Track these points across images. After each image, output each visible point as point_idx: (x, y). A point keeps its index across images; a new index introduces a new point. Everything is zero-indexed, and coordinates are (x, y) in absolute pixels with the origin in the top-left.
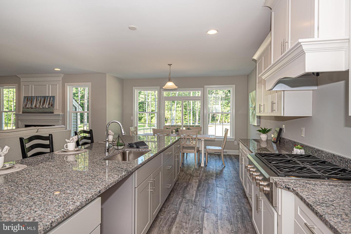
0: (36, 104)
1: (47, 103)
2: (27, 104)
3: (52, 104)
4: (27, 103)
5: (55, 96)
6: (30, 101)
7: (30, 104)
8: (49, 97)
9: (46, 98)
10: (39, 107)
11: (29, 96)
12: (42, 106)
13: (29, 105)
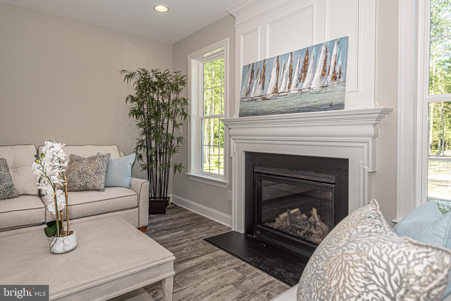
0: (277, 84)
1: (314, 72)
2: (252, 86)
3: (338, 71)
4: (250, 83)
5: (347, 38)
6: (259, 76)
7: (260, 86)
8: (323, 49)
9: (313, 53)
10: (287, 90)
11: (257, 63)
12: (297, 85)
13: (255, 89)
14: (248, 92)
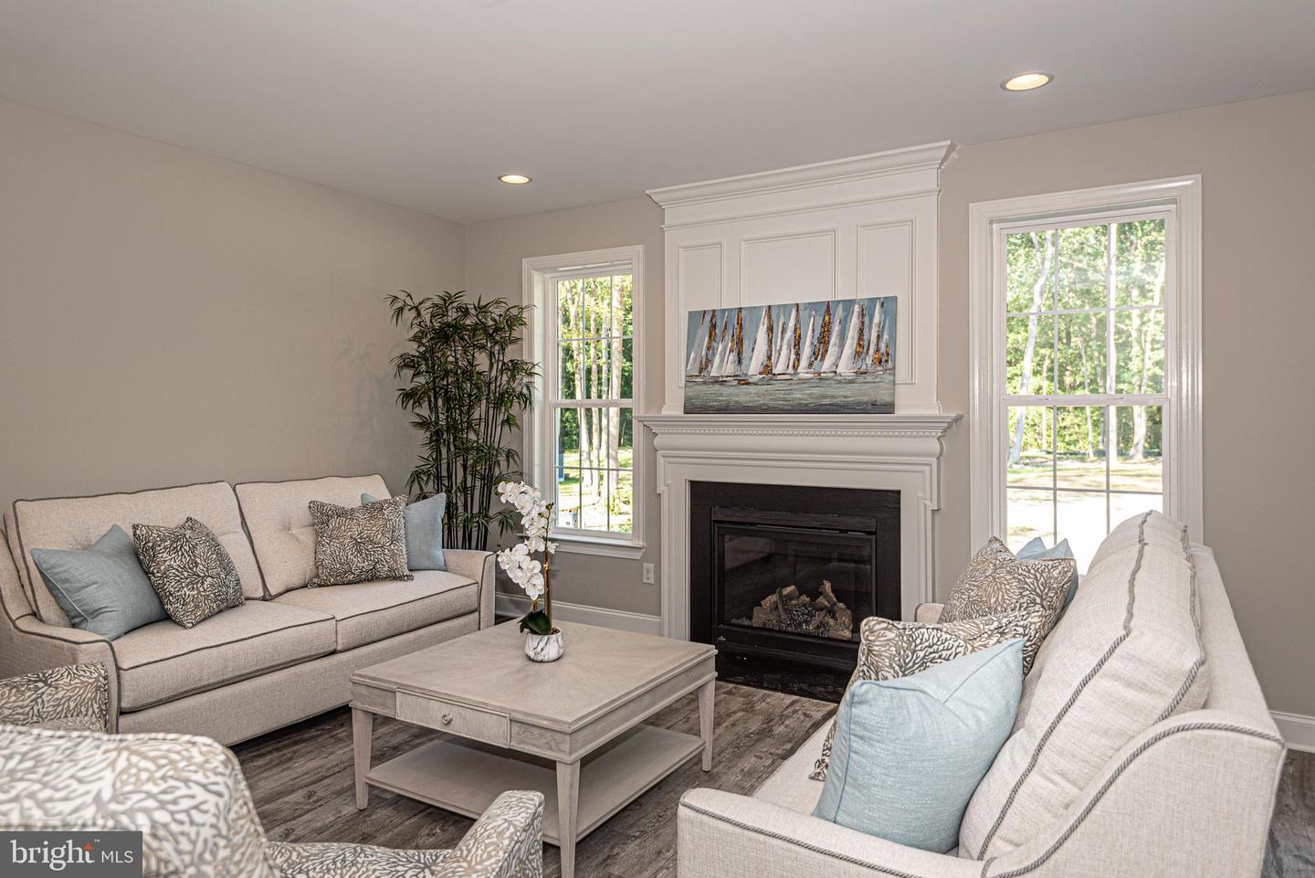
0: (769, 358)
1: (842, 346)
2: (714, 355)
3: (883, 350)
4: (708, 348)
5: (896, 299)
6: (728, 337)
7: (733, 357)
8: (857, 309)
9: (839, 312)
10: (791, 370)
11: (724, 311)
12: (811, 365)
13: (722, 361)
14: (705, 365)
